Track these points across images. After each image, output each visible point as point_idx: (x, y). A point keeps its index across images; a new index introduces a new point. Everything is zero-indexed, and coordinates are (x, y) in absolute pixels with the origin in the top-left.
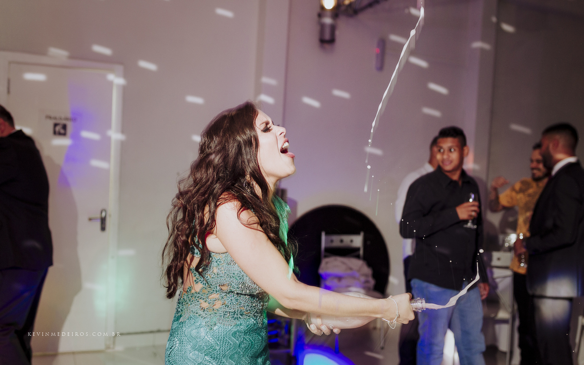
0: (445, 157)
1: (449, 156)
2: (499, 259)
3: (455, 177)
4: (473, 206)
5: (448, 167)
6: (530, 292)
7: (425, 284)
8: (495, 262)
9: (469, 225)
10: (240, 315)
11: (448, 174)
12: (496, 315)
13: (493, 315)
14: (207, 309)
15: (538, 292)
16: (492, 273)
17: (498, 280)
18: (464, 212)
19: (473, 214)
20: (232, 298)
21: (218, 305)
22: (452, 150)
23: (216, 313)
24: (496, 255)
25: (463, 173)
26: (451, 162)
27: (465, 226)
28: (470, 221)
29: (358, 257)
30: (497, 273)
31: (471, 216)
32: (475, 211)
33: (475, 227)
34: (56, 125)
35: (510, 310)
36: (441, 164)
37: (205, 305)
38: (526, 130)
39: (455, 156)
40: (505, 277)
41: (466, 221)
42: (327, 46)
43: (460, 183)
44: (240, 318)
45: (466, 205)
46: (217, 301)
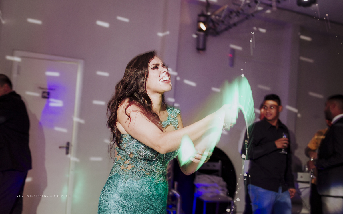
0: (268, 111)
1: (270, 111)
2: (302, 177)
3: (274, 124)
4: (285, 140)
5: (270, 118)
6: (320, 193)
7: (256, 187)
8: (299, 179)
9: (283, 152)
10: (143, 175)
11: (270, 122)
12: (300, 211)
13: (298, 211)
14: (124, 170)
15: (325, 193)
16: (298, 186)
17: (301, 190)
18: (279, 144)
19: (285, 145)
20: (137, 163)
21: (130, 168)
22: (272, 108)
23: (128, 173)
24: (300, 174)
25: (279, 122)
26: (271, 114)
27: (280, 152)
28: (283, 150)
29: (218, 175)
30: (301, 186)
31: (284, 146)
32: (286, 143)
33: (286, 153)
34: (44, 92)
35: (309, 208)
36: (265, 116)
37: (123, 168)
38: (320, 96)
39: (273, 111)
40: (306, 188)
41: (281, 149)
42: (201, 52)
43: (277, 127)
44: (143, 176)
45: (280, 139)
46: (129, 165)
